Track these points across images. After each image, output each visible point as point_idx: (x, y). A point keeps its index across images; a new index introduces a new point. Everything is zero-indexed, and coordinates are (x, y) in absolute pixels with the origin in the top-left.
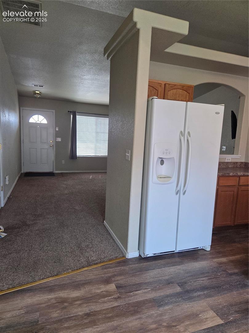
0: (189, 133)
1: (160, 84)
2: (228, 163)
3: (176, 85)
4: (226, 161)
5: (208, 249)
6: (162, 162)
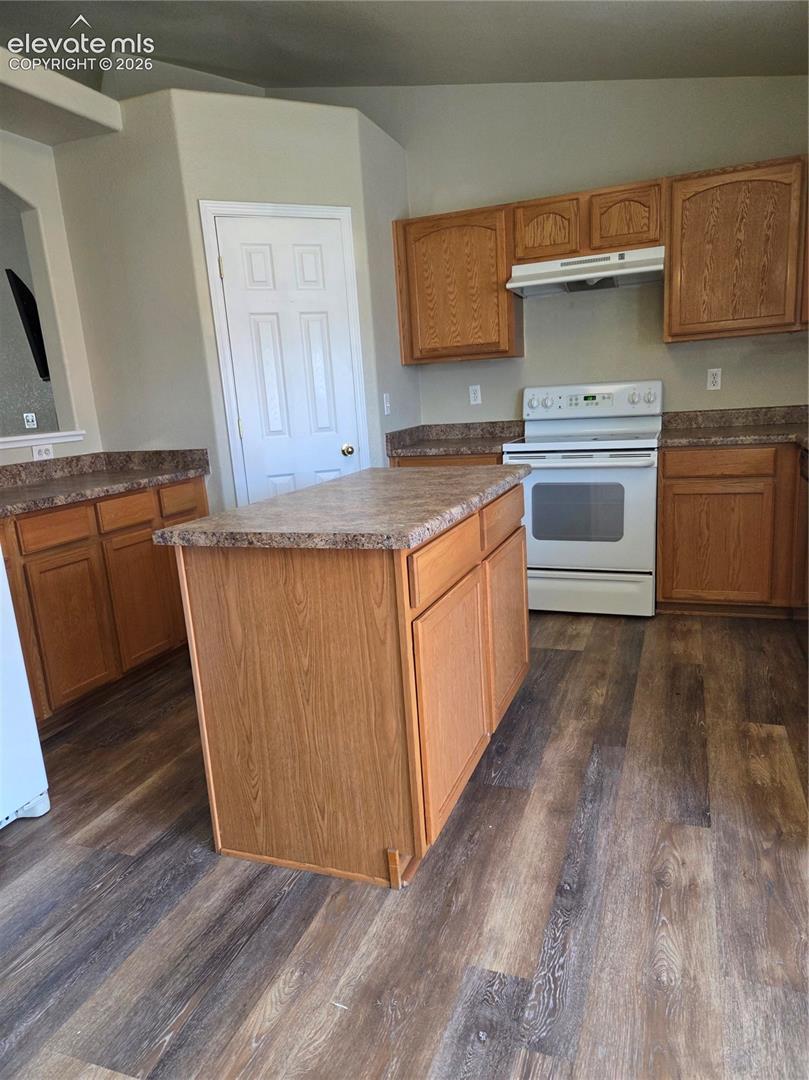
4: (36, 458)
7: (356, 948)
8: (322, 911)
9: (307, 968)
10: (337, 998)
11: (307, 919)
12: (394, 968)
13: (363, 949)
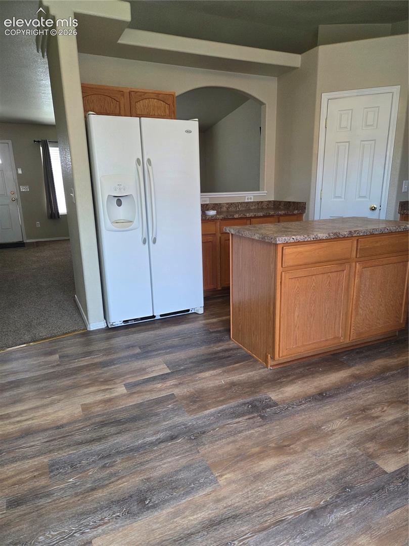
0: (149, 161)
1: (121, 93)
2: (248, 203)
3: (146, 93)
4: (246, 201)
5: (201, 311)
6: (119, 203)
7: (241, 374)
8: (242, 363)
9: (224, 372)
10: (224, 381)
11: (235, 363)
12: (245, 383)
13: (242, 375)
